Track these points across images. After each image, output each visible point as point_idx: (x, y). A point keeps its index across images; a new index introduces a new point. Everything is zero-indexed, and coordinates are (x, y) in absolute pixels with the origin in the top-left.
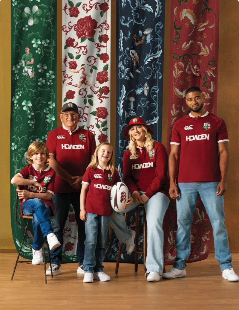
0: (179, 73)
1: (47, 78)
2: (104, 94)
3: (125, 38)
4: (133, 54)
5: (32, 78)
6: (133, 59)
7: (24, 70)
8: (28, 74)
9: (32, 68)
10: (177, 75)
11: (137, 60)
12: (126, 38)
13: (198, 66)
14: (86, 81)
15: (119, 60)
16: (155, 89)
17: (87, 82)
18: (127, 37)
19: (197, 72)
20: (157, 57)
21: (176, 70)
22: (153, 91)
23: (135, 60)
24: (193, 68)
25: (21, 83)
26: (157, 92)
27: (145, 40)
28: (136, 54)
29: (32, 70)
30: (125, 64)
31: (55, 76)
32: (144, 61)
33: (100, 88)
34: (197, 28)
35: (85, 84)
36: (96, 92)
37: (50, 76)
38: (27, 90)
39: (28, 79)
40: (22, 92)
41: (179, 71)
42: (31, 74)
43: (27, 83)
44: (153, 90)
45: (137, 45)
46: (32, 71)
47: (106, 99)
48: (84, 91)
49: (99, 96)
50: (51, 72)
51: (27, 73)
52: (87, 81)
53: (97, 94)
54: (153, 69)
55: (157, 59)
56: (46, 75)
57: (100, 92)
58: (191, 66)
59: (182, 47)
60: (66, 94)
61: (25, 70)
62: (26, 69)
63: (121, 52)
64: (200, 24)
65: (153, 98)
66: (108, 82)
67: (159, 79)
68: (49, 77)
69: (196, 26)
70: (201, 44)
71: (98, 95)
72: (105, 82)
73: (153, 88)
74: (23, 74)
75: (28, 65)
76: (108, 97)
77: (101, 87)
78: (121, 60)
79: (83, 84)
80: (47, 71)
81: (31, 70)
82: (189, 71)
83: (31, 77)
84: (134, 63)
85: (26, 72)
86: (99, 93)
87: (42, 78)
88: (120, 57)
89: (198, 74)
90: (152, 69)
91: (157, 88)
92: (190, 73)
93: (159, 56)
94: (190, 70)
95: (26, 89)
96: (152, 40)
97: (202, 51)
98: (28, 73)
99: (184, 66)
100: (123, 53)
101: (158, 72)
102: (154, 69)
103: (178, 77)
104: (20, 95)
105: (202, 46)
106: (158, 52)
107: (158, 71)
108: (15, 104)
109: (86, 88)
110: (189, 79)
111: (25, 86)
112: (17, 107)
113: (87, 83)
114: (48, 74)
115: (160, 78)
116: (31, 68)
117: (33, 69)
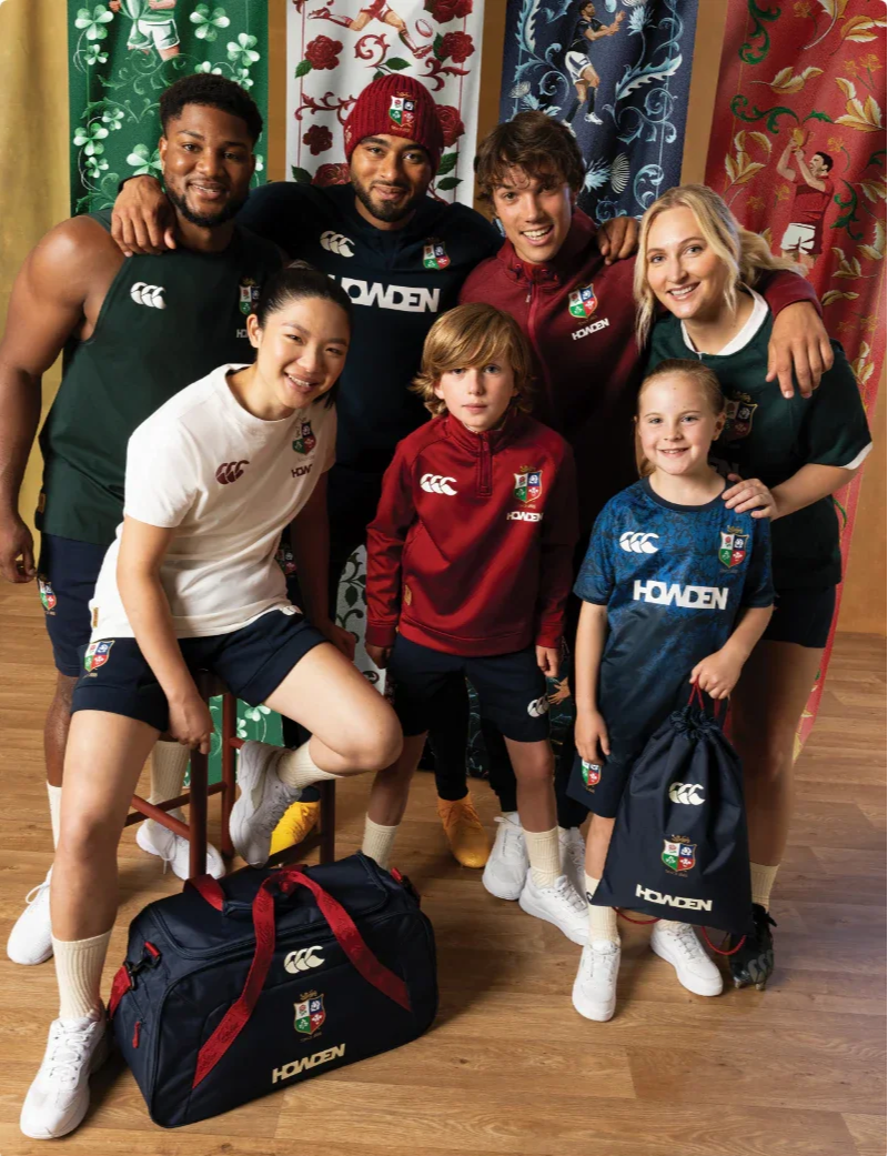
0: (748, 169)
1: (231, 63)
2: (450, 58)
3: (546, 13)
4: (577, 66)
5: (170, 62)
6: (575, 81)
7: (133, 31)
8: (154, 48)
9: (171, 24)
10: (740, 174)
11: (593, 84)
12: (550, 13)
13: (828, 161)
14: (385, 9)
15: (517, 76)
16: (651, 173)
17: (390, 14)
18: (556, 9)
19: (819, 178)
20: (664, 77)
21: (740, 156)
22: (643, 180)
23: (585, 82)
24: (807, 161)
25: (122, 81)
26: (657, 182)
27: (625, 23)
28: (588, 67)
29: (169, 33)
30: (542, 92)
31: (261, 55)
32: (618, 86)
33: (438, 37)
34: (843, 29)
35: (383, 20)
36: (420, 52)
37: (242, 54)
38: (151, 109)
39: (153, 64)
40: (127, 115)
41: (752, 161)
42: (163, 45)
43: (147, 79)
44: (645, 176)
45: (593, 39)
46: (168, 37)
47: (459, 77)
48: (376, 43)
49: (431, 64)
50: (244, 38)
51: (147, 43)
52: (390, 10)
53: (425, 59)
54: (649, 114)
55: (663, 82)
56: (226, 51)
57: (435, 52)
58: (800, 155)
59: (772, 81)
60: (306, 50)
61: (138, 32)
62: (144, 26)
63: (526, 56)
64: (855, 19)
65: (642, 201)
66: (469, 16)
67: (665, 143)
68: (236, 56)
69: (841, 22)
70: (851, 86)
71: (430, 60)
72: (459, 16)
73: (644, 170)
74: (129, 44)
75: (154, 12)
76: (465, 69)
77: (443, 35)
78: (524, 78)
79: (371, 18)
80: (230, 34)
81: (168, 31)
82: (788, 168)
83: (165, 58)
84: (578, 94)
85: (143, 38)
86: (431, 55)
87: (212, 63)
88: (520, 68)
89: (821, 187)
90: (644, 111)
91: (657, 170)
92: (791, 176)
93: (671, 73)
94: (792, 163)
95: (144, 104)
96: (650, 24)
97: (848, 108)
98: (152, 42)
99: (773, 148)
100: (534, 59)
101: (663, 121)
102: (650, 112)
103: (744, 180)
104: (118, 126)
105: (853, 93)
106: (667, 62)
107: (665, 118)
108: (92, 160)
109: (383, 36)
110: (785, 194)
111: (139, 92)
112: (103, 173)
113: (388, 16)
114: (232, 48)
115: (672, 139)
116: (168, 22)
117: (172, 28)
